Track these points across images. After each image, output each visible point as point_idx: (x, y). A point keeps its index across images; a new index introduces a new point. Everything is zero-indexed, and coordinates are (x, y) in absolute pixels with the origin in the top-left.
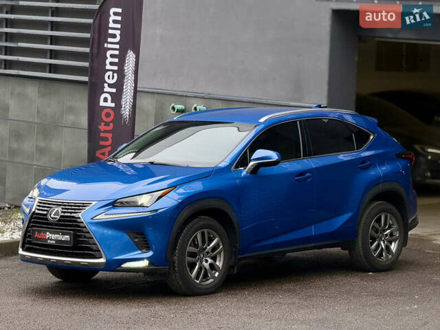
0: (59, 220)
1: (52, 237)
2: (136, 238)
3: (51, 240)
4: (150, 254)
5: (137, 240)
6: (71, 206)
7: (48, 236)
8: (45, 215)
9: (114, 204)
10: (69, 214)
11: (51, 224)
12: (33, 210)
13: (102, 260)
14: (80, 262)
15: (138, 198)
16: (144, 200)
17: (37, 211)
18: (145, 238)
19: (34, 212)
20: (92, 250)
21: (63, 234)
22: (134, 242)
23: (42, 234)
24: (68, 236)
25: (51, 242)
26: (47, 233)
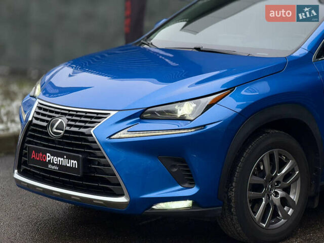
0: (63, 137)
1: (55, 160)
2: (174, 166)
3: (53, 164)
4: (194, 190)
5: (175, 170)
6: (81, 116)
7: (48, 159)
8: (45, 128)
9: (142, 115)
10: (76, 129)
11: (53, 141)
12: (30, 119)
14: (92, 199)
15: (176, 107)
16: (186, 109)
17: (35, 121)
18: (186, 167)
19: (32, 121)
20: (108, 182)
21: (69, 158)
22: (171, 173)
23: (41, 155)
24: (76, 162)
25: (53, 167)
26: (48, 154)
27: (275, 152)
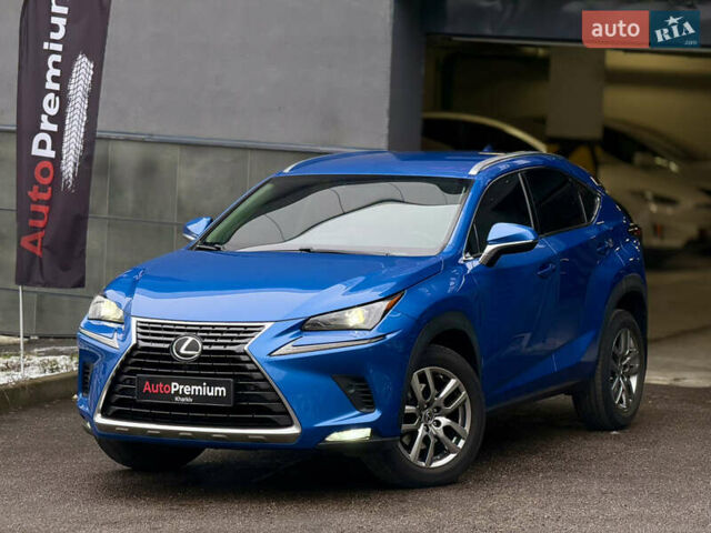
0: (199, 359)
1: (183, 391)
2: (351, 387)
3: (183, 395)
4: (375, 415)
5: (352, 391)
6: (222, 332)
7: (173, 390)
8: (167, 350)
9: (303, 327)
10: (221, 348)
11: (179, 367)
12: (134, 341)
13: (294, 430)
14: (246, 435)
17: (142, 344)
18: (366, 387)
19: (136, 345)
20: (270, 411)
21: (210, 384)
22: (346, 394)
23: (161, 385)
24: (224, 389)
25: (183, 400)
26: (173, 384)
27: (427, 370)
